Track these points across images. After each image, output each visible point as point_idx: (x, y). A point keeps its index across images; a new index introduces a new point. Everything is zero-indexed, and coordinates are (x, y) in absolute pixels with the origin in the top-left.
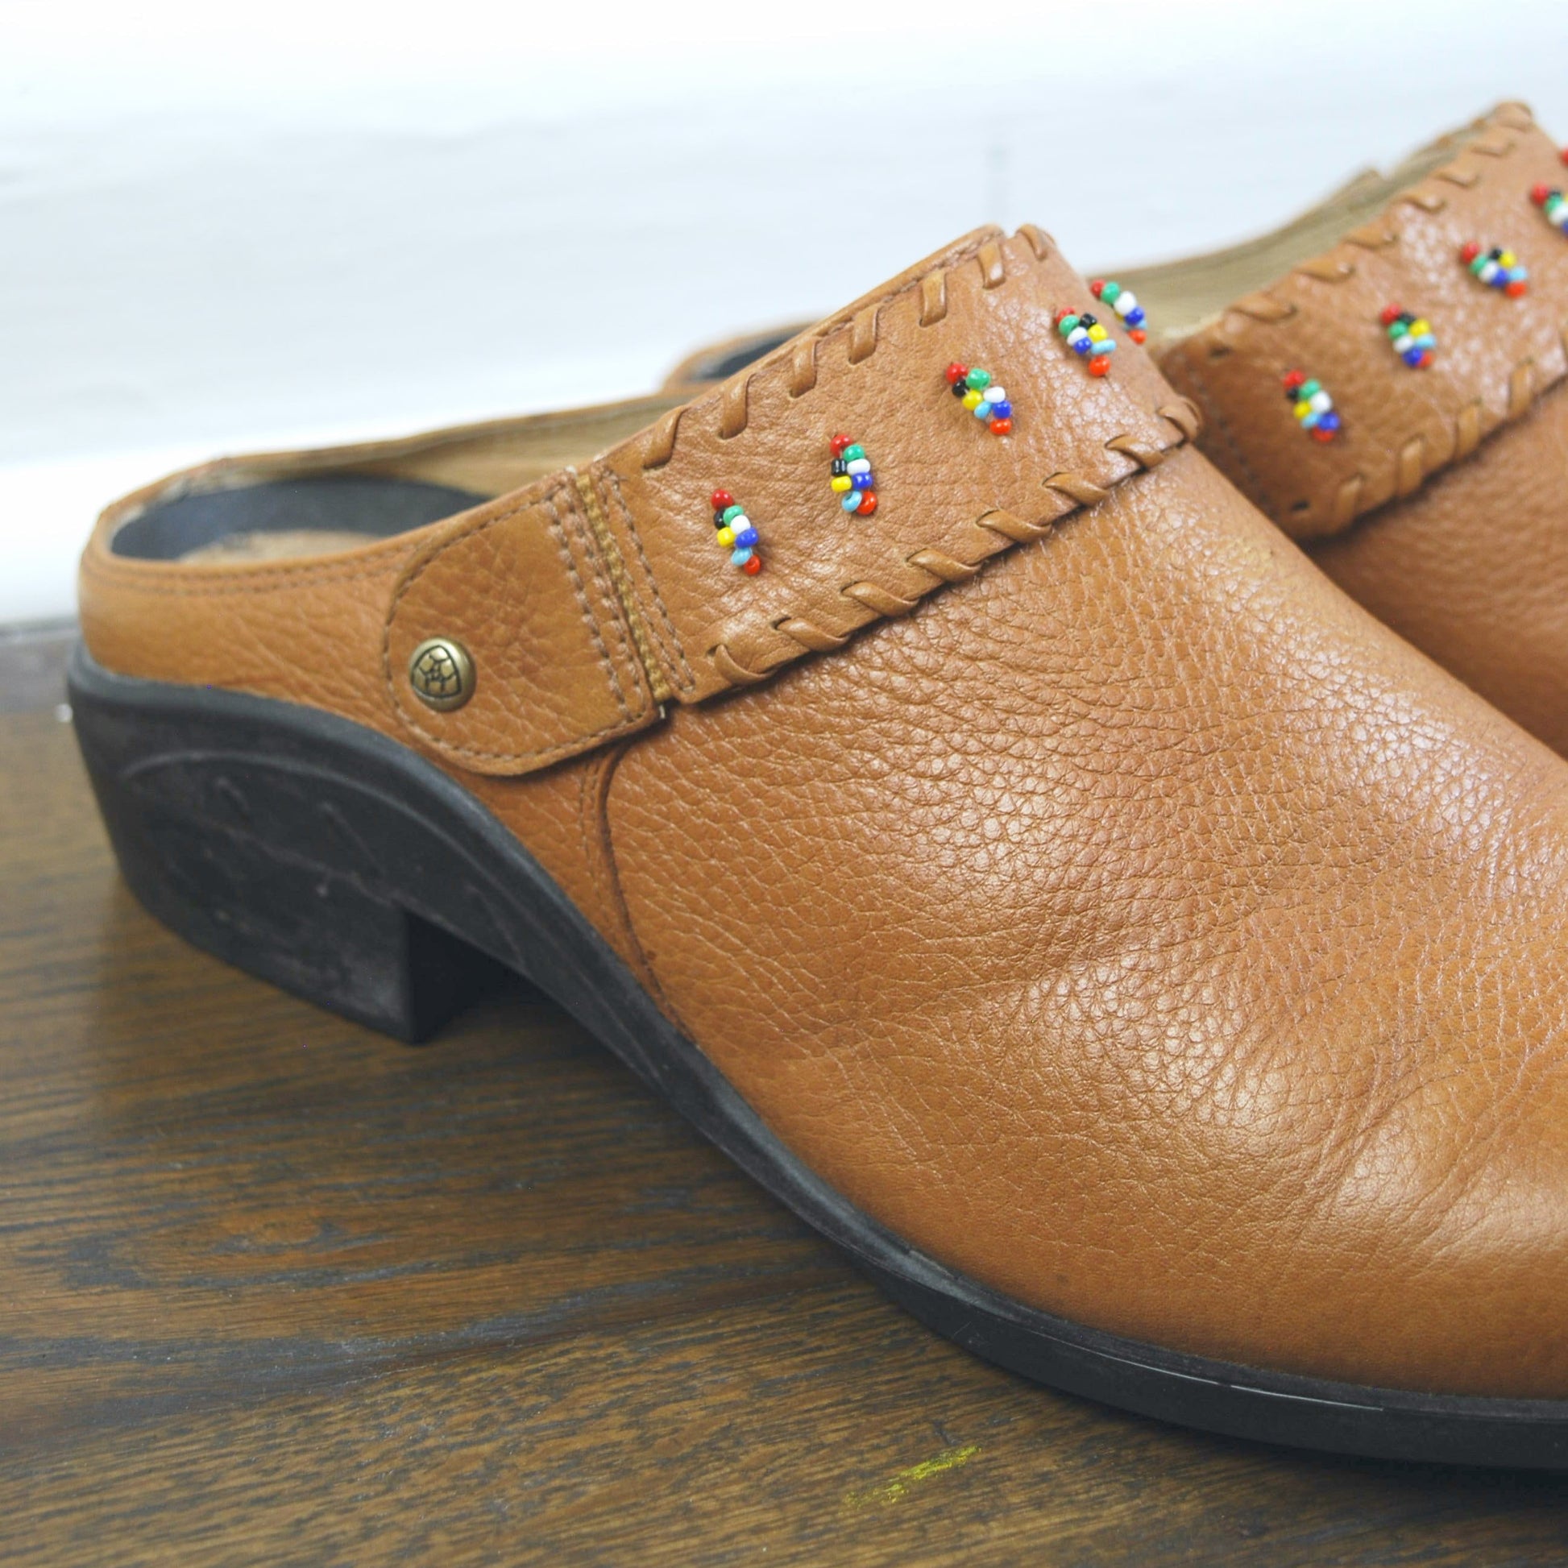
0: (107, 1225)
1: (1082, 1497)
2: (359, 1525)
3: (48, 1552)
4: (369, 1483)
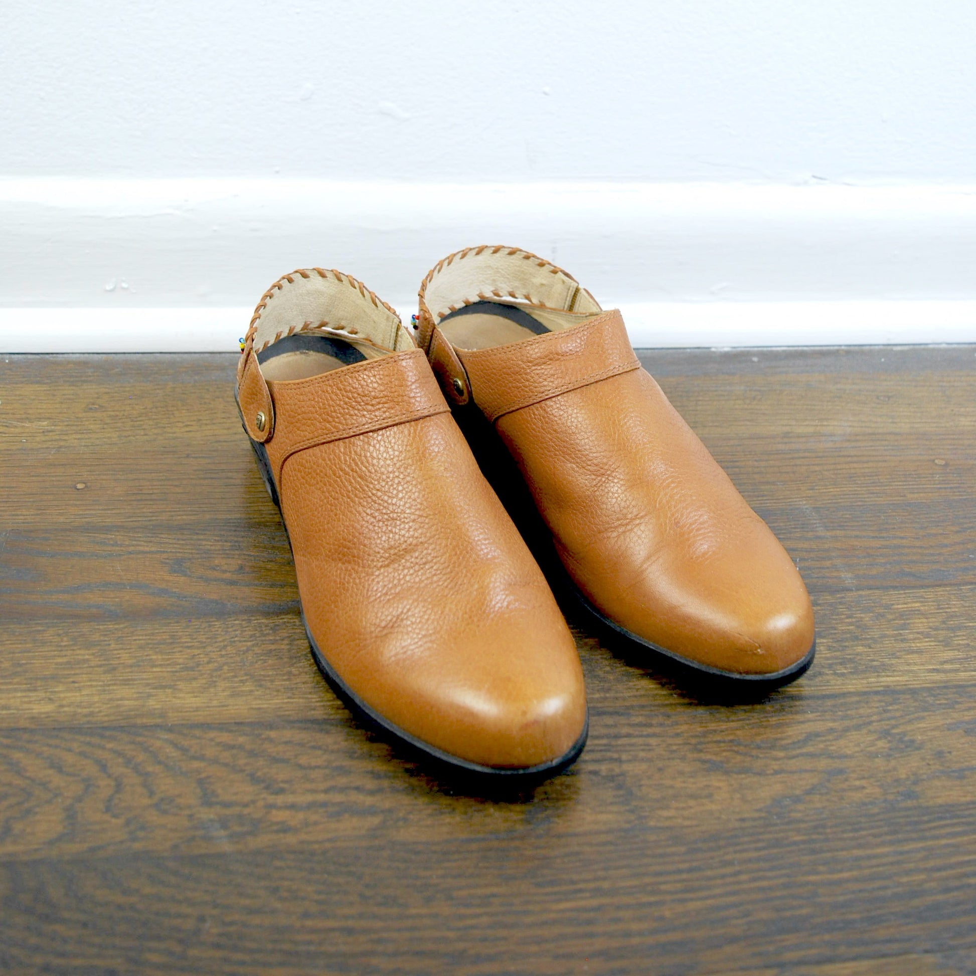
0: (186, 555)
2: (208, 659)
3: (131, 650)
4: (216, 648)
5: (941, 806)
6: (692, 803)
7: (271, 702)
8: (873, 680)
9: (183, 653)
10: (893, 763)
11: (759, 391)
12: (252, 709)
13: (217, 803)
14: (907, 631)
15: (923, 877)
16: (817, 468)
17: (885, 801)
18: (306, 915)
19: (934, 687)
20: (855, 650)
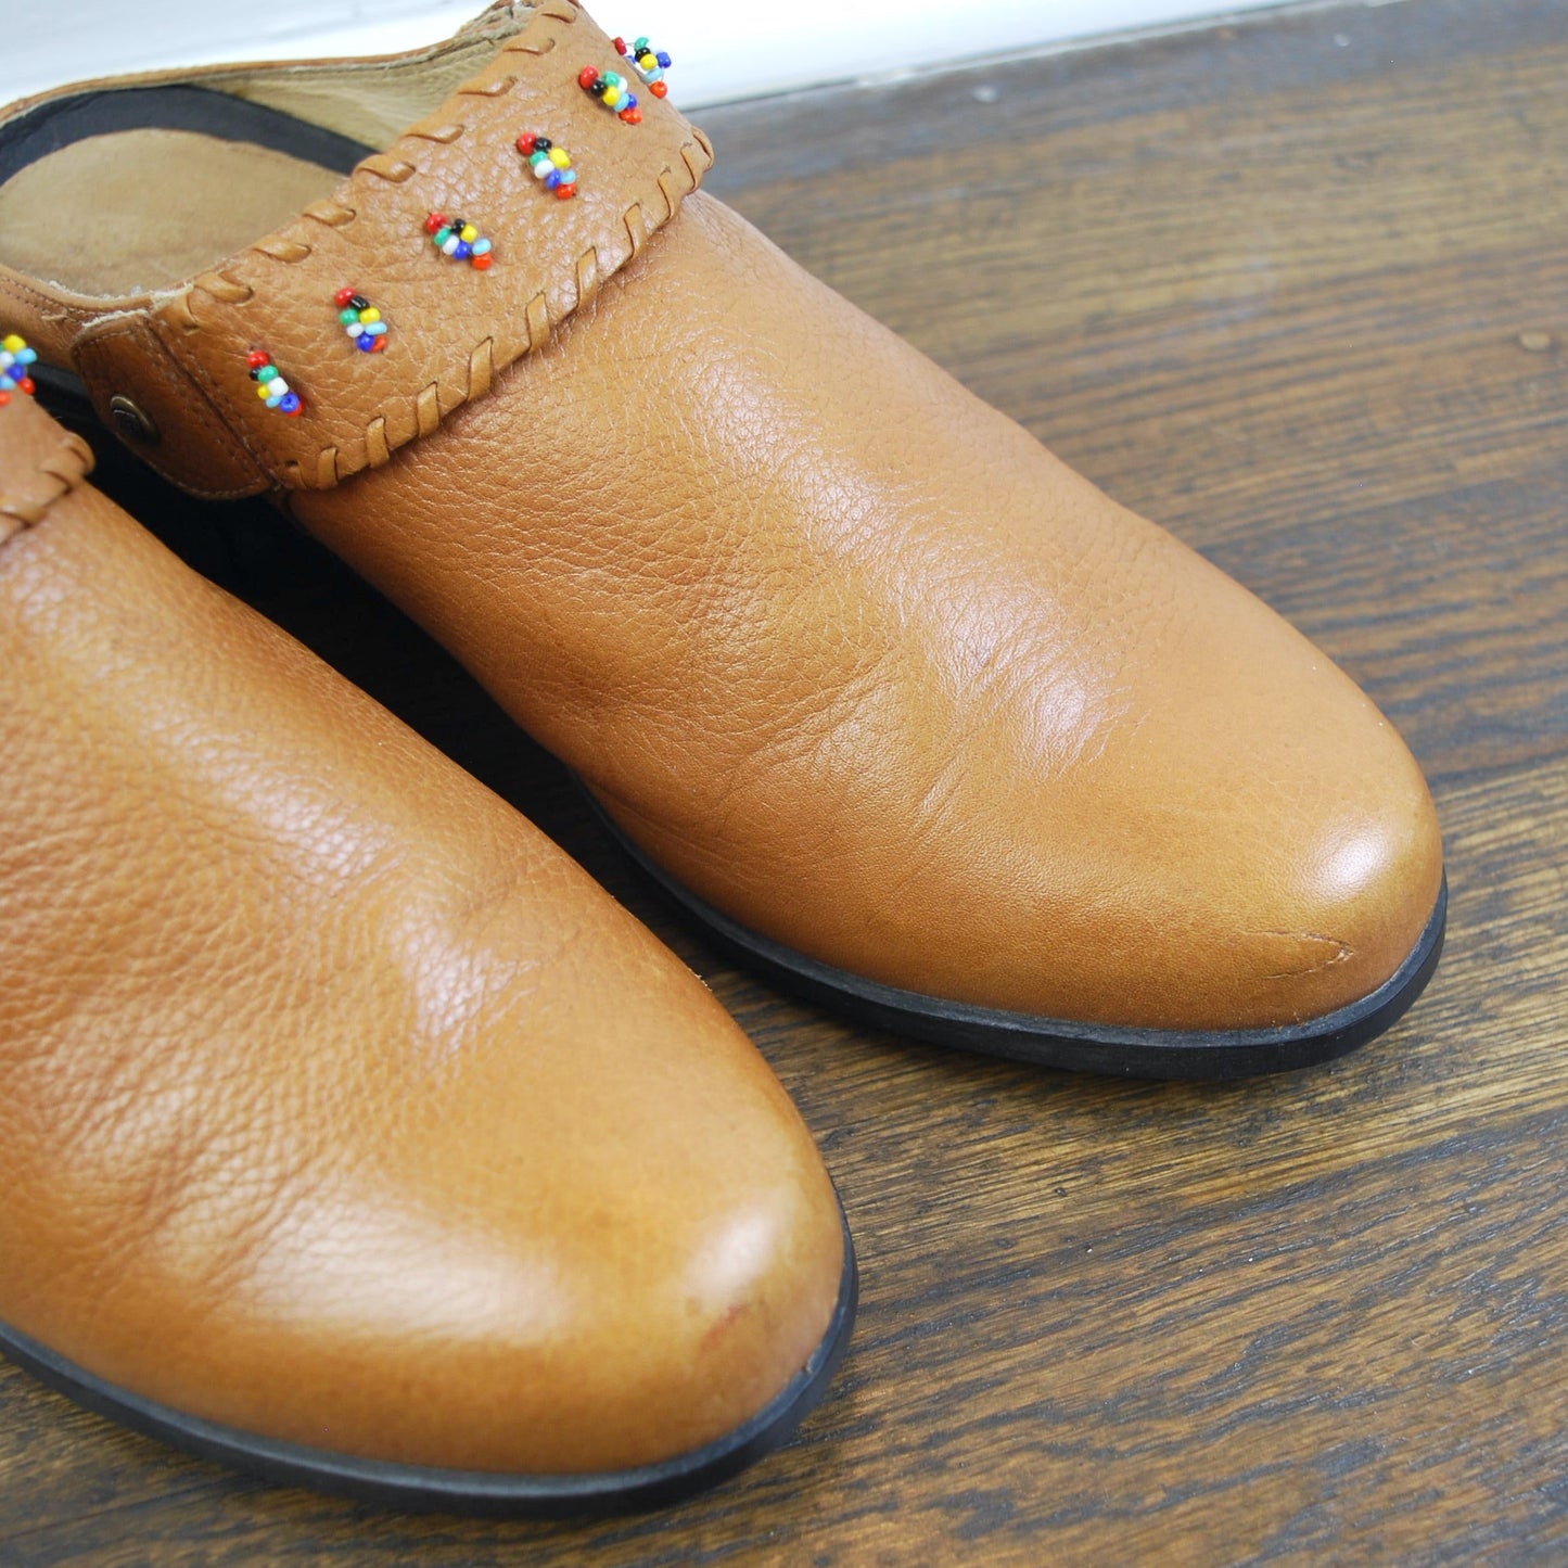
11: (1007, 194)
14: (1505, 922)
16: (1193, 418)
17: (1502, 1529)
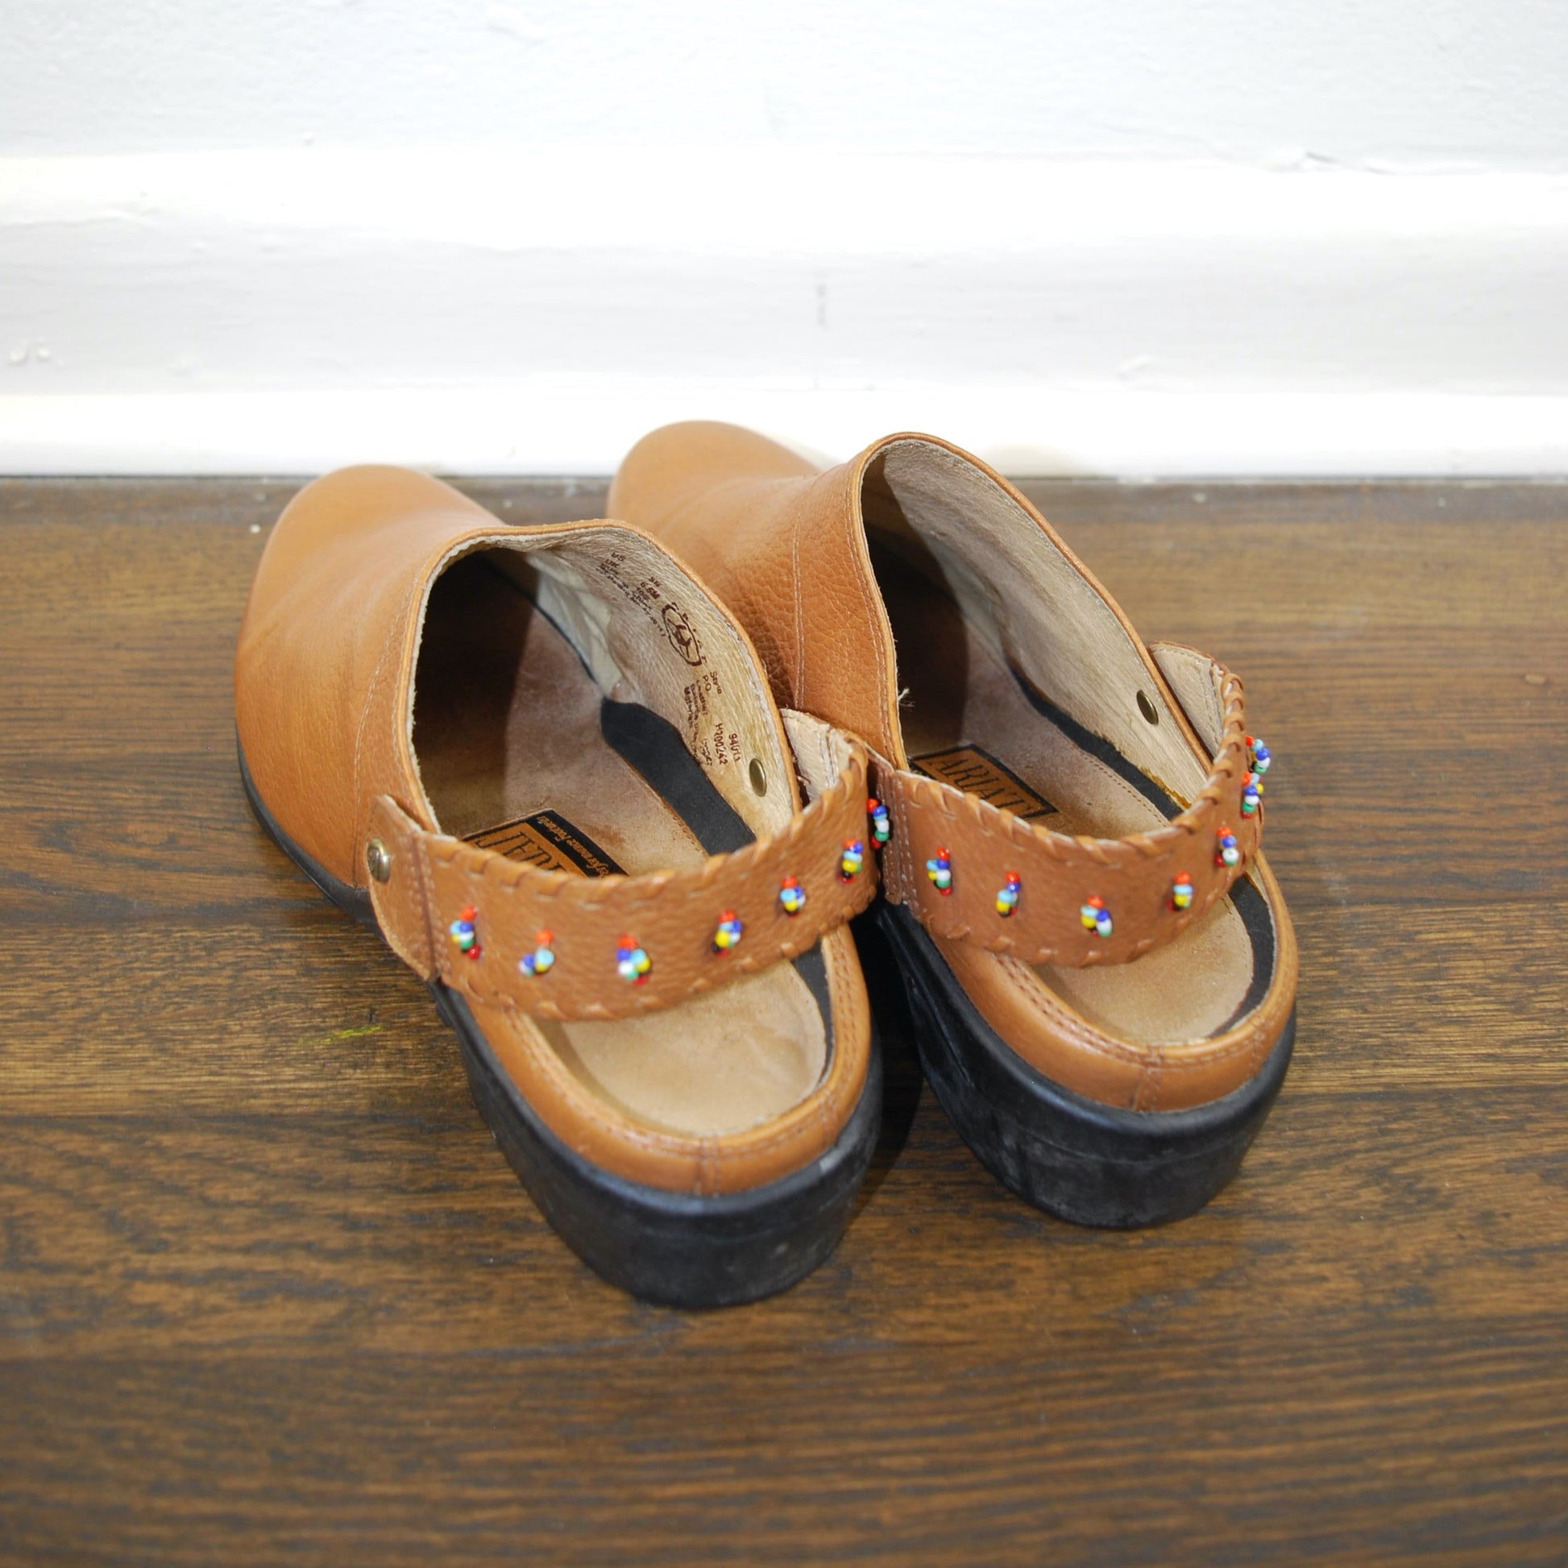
0: (77, 815)
1: (411, 1067)
2: (74, 1000)
4: (95, 980)
5: (1479, 1319)
6: (969, 1297)
7: (176, 1080)
8: (1364, 1072)
9: (32, 988)
10: (1389, 1233)
11: (1202, 551)
12: (138, 1091)
13: (33, 1265)
15: (1427, 1460)
18: (159, 1488)
19: (1487, 1088)
20: (1334, 1015)
